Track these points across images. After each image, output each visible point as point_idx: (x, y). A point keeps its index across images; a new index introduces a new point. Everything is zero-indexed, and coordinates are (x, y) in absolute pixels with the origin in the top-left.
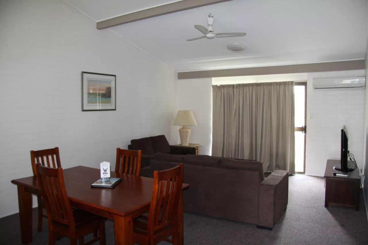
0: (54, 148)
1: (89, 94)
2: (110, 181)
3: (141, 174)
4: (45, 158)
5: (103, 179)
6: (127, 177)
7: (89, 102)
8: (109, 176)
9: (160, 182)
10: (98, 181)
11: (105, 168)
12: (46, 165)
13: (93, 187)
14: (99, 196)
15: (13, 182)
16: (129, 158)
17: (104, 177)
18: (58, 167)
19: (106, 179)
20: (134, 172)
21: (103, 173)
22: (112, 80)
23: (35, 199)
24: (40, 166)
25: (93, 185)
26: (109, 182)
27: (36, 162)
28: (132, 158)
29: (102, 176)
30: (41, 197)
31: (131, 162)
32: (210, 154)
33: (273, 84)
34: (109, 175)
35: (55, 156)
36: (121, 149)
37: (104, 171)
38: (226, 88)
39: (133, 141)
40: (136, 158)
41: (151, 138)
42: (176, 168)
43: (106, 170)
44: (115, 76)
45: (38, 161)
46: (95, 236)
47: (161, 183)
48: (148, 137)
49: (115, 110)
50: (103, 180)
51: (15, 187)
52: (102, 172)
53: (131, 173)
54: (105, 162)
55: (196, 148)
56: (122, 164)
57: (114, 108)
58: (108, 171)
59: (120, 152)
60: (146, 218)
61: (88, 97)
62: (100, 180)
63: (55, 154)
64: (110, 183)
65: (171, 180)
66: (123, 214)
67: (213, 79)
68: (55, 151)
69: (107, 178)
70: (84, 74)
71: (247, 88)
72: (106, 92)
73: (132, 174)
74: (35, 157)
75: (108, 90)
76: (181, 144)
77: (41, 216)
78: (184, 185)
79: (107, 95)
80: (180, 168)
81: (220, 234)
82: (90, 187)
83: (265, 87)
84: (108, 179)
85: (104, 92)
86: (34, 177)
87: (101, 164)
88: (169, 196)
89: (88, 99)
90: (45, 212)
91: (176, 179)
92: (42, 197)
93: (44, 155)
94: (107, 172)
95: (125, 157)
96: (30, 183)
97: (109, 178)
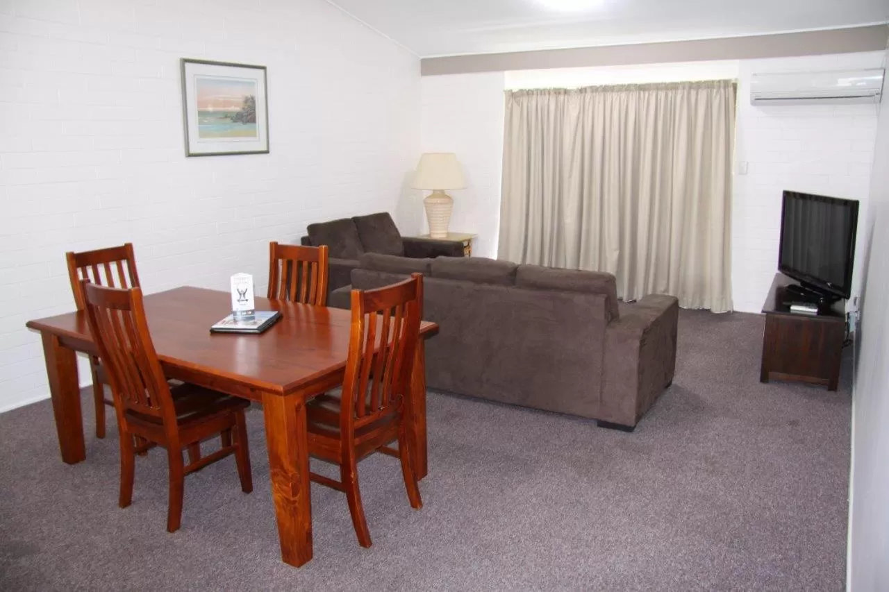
0: (123, 245)
1: (202, 114)
2: (253, 318)
3: (327, 303)
4: (101, 269)
5: (238, 313)
6: (297, 310)
7: (203, 134)
8: (252, 307)
9: (367, 316)
10: (227, 319)
11: (242, 288)
12: (105, 284)
13: (214, 332)
14: (231, 351)
15: (31, 325)
16: (300, 264)
17: (240, 309)
18: (133, 285)
19: (245, 313)
20: (312, 296)
21: (239, 301)
22: (256, 79)
23: (84, 365)
24: (89, 284)
25: (214, 327)
26: (252, 321)
27: (81, 277)
28: (305, 264)
29: (236, 306)
30: (97, 358)
31: (305, 274)
32: (494, 255)
33: (681, 87)
34: (251, 305)
35: (125, 264)
36: (279, 244)
37: (240, 294)
38: (535, 96)
39: (312, 228)
40: (314, 266)
41: (356, 220)
42: (405, 285)
43: (244, 294)
44: (264, 68)
45: (85, 274)
46: (226, 442)
47: (370, 320)
48: (350, 216)
49: (267, 152)
50: (239, 317)
51: (37, 337)
52: (235, 297)
53: (304, 301)
54: (241, 275)
55: (465, 244)
56: (282, 281)
57: (264, 149)
58: (250, 296)
59: (277, 251)
60: (336, 401)
61: (200, 122)
62: (230, 318)
63: (124, 259)
64: (255, 323)
65: (393, 314)
66: (281, 389)
67: (507, 74)
68: (123, 254)
69: (249, 311)
70: (187, 65)
71: (615, 95)
72: (244, 109)
73: (307, 301)
74: (78, 267)
75: (249, 104)
76: (429, 235)
77: (101, 402)
78: (425, 325)
79: (247, 116)
80: (412, 285)
81: (512, 439)
82: (209, 333)
83: (660, 92)
84: (250, 313)
85: (238, 109)
86: (80, 314)
87: (232, 278)
88: (388, 349)
89: (199, 128)
90: (108, 393)
91: (403, 310)
92: (100, 359)
93: (98, 263)
94: (247, 298)
95: (289, 264)
96: (70, 327)
97: (253, 311)
